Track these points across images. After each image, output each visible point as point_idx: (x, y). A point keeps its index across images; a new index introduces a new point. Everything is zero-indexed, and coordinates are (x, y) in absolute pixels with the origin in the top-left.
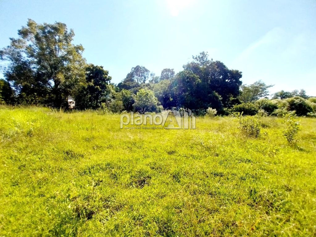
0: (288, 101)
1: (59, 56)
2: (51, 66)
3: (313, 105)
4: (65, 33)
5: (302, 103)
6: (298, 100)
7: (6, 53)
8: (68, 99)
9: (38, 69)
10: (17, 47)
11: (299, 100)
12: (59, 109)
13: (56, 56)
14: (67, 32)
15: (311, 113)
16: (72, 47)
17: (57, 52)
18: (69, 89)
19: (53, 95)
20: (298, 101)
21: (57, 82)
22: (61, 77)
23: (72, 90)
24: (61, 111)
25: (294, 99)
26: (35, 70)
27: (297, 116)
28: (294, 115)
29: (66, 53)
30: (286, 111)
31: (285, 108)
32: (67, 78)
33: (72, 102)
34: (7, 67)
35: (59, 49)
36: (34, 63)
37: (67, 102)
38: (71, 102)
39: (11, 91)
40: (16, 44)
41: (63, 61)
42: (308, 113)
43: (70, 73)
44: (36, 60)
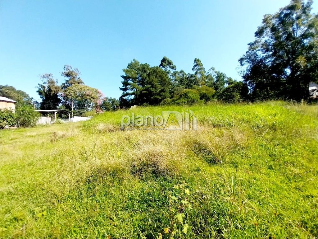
1: (297, 37)
2: (288, 52)
4: (303, 6)
7: (245, 59)
8: (309, 87)
9: (273, 61)
10: (253, 49)
12: (300, 101)
13: (294, 38)
14: (304, 3)
16: (313, 17)
17: (296, 31)
18: (311, 73)
19: (288, 86)
21: (295, 69)
22: (301, 61)
23: (316, 73)
24: (303, 103)
26: (269, 64)
29: (306, 28)
32: (308, 59)
33: (316, 89)
34: (245, 70)
35: (297, 28)
36: (269, 57)
37: (308, 91)
38: (313, 91)
39: (247, 90)
40: (253, 46)
41: (303, 40)
43: (313, 51)
44: (271, 53)
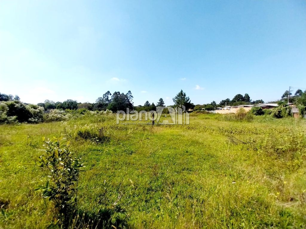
0: (7, 104)
3: (34, 111)
5: (22, 108)
6: (18, 104)
11: (20, 104)
15: (32, 119)
20: (19, 106)
25: (15, 103)
27: (18, 122)
28: (15, 121)
30: (6, 116)
31: (5, 112)
42: (30, 119)
